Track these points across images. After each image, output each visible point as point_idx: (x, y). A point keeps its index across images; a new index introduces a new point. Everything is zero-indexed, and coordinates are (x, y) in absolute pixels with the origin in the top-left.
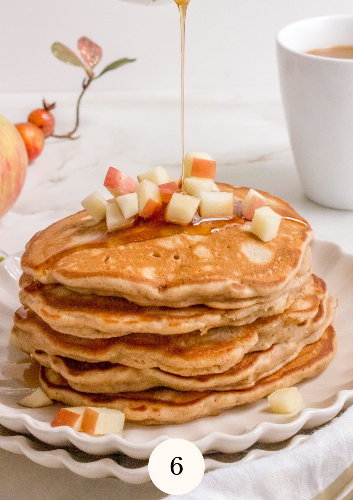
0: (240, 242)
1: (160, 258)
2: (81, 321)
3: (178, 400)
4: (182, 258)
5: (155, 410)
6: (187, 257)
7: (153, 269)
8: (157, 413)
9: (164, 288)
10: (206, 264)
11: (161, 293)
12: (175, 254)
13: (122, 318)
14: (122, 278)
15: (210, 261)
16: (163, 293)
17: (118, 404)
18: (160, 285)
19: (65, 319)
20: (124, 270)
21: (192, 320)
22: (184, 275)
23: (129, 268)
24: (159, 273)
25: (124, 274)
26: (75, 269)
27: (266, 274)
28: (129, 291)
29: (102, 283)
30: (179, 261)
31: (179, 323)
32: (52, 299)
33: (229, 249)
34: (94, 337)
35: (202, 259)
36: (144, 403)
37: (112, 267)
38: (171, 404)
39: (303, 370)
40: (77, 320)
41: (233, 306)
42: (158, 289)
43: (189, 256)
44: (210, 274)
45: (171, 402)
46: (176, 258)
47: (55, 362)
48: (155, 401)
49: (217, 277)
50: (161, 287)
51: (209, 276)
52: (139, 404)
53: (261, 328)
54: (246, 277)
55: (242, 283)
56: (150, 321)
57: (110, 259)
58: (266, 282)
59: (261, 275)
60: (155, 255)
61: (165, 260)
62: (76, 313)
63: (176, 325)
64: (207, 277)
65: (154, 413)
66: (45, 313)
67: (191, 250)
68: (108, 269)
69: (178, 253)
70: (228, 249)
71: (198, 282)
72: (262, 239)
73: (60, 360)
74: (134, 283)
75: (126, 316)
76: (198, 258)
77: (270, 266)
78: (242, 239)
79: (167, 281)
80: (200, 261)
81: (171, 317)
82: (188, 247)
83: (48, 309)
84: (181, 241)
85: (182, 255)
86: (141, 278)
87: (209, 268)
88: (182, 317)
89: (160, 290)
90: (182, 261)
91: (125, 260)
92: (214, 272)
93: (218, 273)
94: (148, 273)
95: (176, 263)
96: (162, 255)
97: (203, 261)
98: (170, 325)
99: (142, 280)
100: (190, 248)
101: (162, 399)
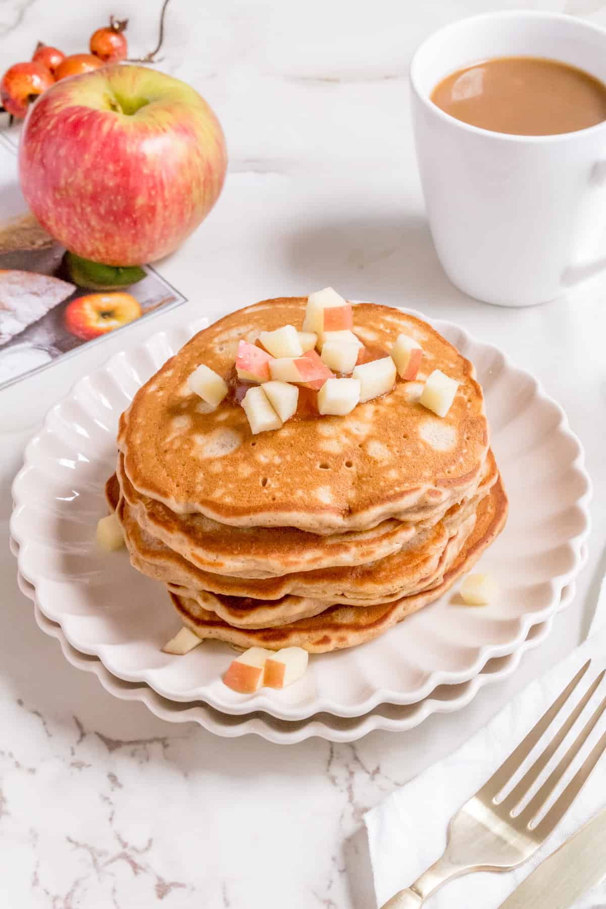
0: (415, 423)
1: (329, 469)
2: (251, 565)
3: (363, 620)
4: (356, 464)
5: (342, 639)
6: (363, 462)
7: (328, 487)
8: (345, 643)
9: (350, 512)
10: (388, 468)
11: (346, 519)
12: (346, 460)
13: (302, 556)
14: (297, 510)
15: (391, 462)
16: (350, 520)
17: (295, 638)
18: (342, 509)
19: (230, 567)
20: (294, 496)
21: (385, 542)
22: (368, 490)
23: (300, 493)
24: (336, 493)
25: (297, 504)
26: (228, 500)
27: (458, 464)
28: (309, 525)
29: (271, 520)
30: (353, 469)
31: (372, 550)
32: (200, 535)
33: (408, 439)
34: (264, 577)
35: (381, 462)
36: (326, 633)
37: (278, 495)
38: (357, 627)
39: (487, 542)
40: (245, 564)
41: (429, 515)
42: (342, 515)
43: (364, 459)
44: (399, 483)
45: (356, 624)
46: (349, 465)
47: (205, 600)
48: (337, 627)
49: (406, 486)
50: (343, 512)
51: (398, 486)
52: (320, 634)
53: (449, 519)
54: (440, 475)
55: (436, 486)
56: (338, 554)
57: (269, 481)
58: (461, 477)
59: (453, 468)
60: (321, 467)
61: (338, 472)
62: (241, 558)
63: (370, 553)
64: (397, 489)
65: (341, 643)
66: (201, 561)
67: (364, 450)
68: (274, 499)
69: (349, 458)
70: (405, 439)
71: (389, 499)
72: (438, 414)
73: (210, 596)
74: (314, 515)
75: (306, 553)
76: (375, 462)
77: (458, 450)
78: (415, 418)
79: (349, 502)
80: (379, 465)
81: (359, 544)
82: (357, 446)
83: (200, 552)
84: (347, 439)
85: (355, 461)
86: (320, 506)
87: (393, 474)
88: (373, 541)
89: (344, 516)
90: (357, 467)
91: (289, 480)
92: (402, 479)
93: (407, 479)
94: (324, 495)
95: (351, 472)
96: (330, 464)
97: (384, 464)
98: (363, 555)
99: (322, 509)
100: (360, 446)
101: (345, 621)
